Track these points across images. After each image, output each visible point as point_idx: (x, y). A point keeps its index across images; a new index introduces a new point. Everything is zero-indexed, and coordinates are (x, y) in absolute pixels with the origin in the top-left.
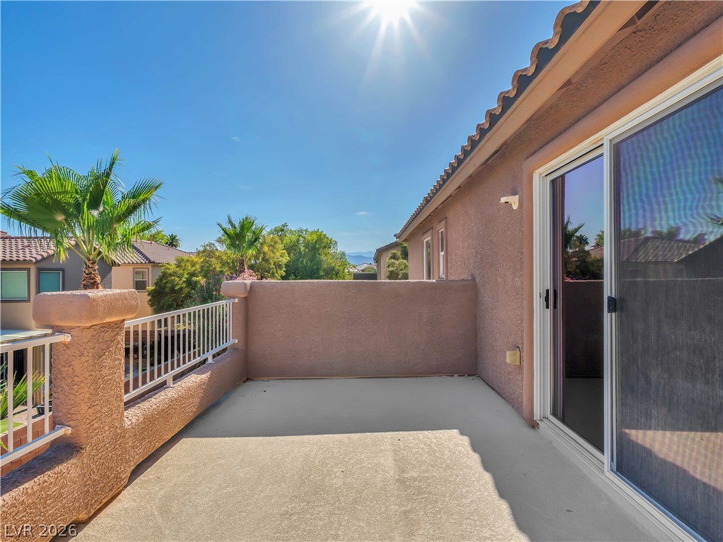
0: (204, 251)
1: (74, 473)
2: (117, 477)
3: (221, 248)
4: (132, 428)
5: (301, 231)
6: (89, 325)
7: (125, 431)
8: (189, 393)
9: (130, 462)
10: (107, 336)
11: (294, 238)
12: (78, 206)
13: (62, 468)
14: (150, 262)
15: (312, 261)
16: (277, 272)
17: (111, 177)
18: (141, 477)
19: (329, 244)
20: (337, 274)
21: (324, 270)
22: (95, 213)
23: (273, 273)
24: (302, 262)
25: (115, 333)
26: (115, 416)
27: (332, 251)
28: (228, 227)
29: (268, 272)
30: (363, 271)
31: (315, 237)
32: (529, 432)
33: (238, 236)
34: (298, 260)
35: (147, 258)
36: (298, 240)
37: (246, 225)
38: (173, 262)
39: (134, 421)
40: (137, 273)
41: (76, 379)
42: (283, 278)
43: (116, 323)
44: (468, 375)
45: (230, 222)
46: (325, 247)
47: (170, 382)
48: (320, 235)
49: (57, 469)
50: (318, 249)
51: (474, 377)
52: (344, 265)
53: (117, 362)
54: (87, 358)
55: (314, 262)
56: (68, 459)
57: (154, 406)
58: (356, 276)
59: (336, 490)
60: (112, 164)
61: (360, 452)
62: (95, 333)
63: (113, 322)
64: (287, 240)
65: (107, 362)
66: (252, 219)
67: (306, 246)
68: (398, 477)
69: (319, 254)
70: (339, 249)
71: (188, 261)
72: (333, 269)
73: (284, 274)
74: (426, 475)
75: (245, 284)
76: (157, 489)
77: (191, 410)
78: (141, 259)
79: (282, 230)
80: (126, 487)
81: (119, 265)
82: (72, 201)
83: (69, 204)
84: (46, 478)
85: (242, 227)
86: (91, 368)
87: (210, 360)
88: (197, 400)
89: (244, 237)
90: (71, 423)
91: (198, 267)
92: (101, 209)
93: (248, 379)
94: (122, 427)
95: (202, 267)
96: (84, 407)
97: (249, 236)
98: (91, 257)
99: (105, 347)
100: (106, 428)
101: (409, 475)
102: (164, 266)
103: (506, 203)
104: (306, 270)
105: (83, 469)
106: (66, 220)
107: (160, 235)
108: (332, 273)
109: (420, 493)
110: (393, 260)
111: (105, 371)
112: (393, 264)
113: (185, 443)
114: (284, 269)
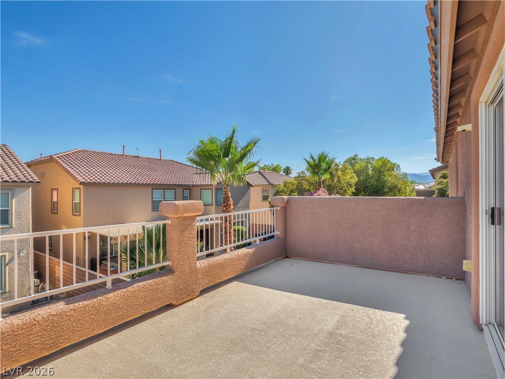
0: (298, 177)
1: (170, 282)
2: (192, 290)
3: (308, 174)
4: (201, 269)
5: (368, 159)
6: (177, 216)
7: (197, 269)
8: (239, 259)
9: (200, 285)
10: (187, 222)
11: (363, 165)
12: (219, 156)
13: (165, 278)
14: (270, 184)
15: (378, 181)
16: (349, 190)
17: (234, 138)
18: (207, 294)
19: (394, 167)
20: (399, 191)
21: (388, 188)
22: (227, 159)
23: (346, 190)
24: (370, 182)
25: (191, 221)
26: (191, 261)
27: (395, 172)
28: (311, 160)
29: (342, 190)
30: (430, 188)
31: (380, 163)
32: (472, 332)
33: (318, 166)
34: (366, 180)
35: (269, 182)
36: (367, 166)
37: (322, 158)
38: (282, 184)
39: (202, 265)
40: (264, 190)
41: (173, 241)
42: (354, 194)
43: (191, 217)
44: (456, 279)
45: (312, 157)
46: (389, 170)
47: (229, 250)
48: (385, 161)
49: (162, 278)
50: (383, 172)
51: (461, 282)
52: (405, 183)
53: (192, 235)
54: (176, 232)
55: (380, 182)
56: (168, 275)
57: (215, 261)
58: (419, 193)
59: (288, 326)
60: (234, 132)
61: (319, 311)
62: (180, 221)
63: (190, 216)
64: (357, 167)
65: (187, 234)
66: (326, 154)
67: (374, 169)
68: (331, 331)
69: (384, 176)
70: (402, 171)
71: (289, 183)
72: (396, 187)
73: (354, 191)
74: (351, 335)
75: (283, 199)
76: (209, 301)
77: (240, 268)
78: (265, 182)
79: (354, 159)
80: (198, 296)
81: (253, 186)
82: (217, 154)
83: (215, 155)
84: (157, 281)
85: (320, 160)
86: (178, 237)
87: (258, 242)
88: (244, 263)
89: (321, 166)
90: (171, 260)
91: (295, 186)
92: (230, 157)
93: (287, 257)
94: (195, 267)
95: (297, 186)
96: (175, 254)
97: (324, 166)
98: (226, 183)
99: (186, 227)
100: (187, 266)
101: (340, 332)
102: (277, 186)
103: (463, 131)
104: (373, 188)
105: (174, 281)
106: (215, 164)
107: (279, 167)
108: (394, 190)
109: (337, 343)
110: (442, 180)
111: (185, 239)
112: (442, 182)
113: (234, 284)
114: (354, 187)
